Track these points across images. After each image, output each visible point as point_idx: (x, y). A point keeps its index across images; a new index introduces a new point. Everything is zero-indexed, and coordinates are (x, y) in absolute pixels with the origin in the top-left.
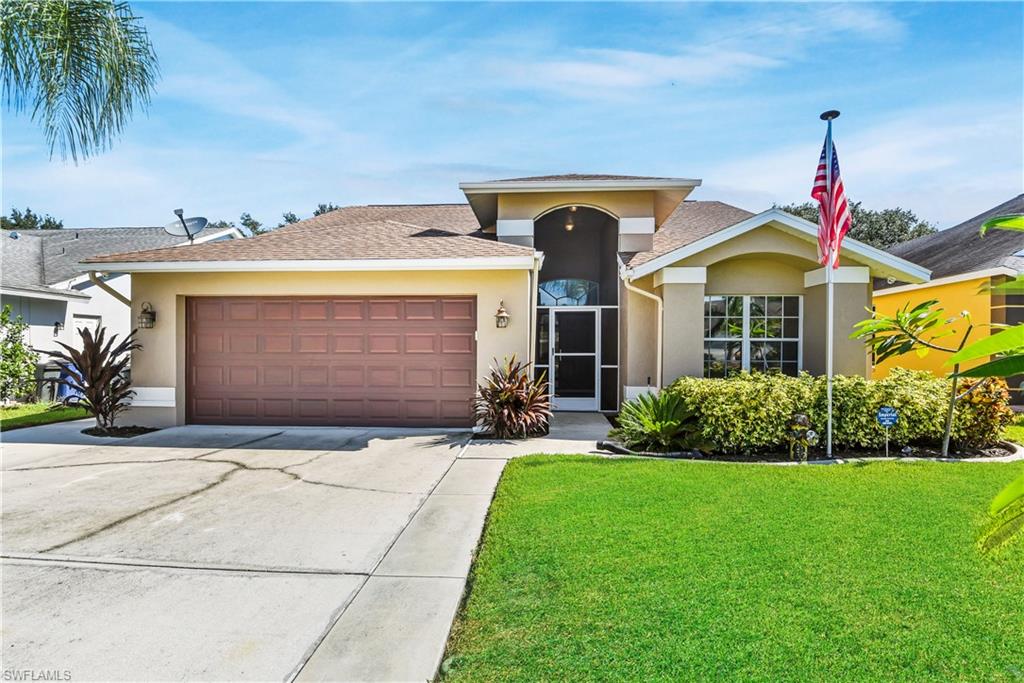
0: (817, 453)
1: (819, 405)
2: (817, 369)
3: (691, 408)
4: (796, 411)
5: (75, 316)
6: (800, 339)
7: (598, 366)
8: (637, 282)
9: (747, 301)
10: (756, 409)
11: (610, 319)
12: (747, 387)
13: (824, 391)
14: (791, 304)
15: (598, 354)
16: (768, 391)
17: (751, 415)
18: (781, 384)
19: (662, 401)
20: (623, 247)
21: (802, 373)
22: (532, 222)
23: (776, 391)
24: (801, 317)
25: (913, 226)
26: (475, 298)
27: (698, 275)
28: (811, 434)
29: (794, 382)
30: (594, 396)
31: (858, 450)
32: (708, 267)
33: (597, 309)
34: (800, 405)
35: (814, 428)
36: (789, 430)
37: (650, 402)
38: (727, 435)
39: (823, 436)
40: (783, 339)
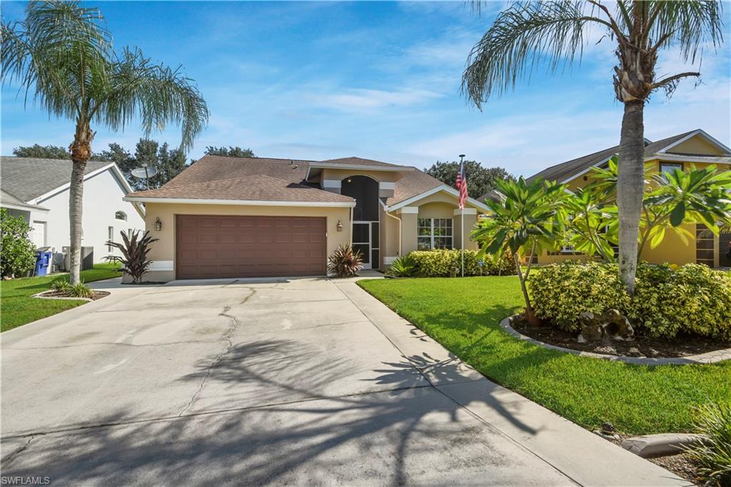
0: (459, 275)
1: (459, 259)
2: (458, 247)
3: (417, 262)
4: (452, 262)
5: (35, 222)
6: (452, 237)
7: (371, 249)
8: (392, 213)
9: (432, 220)
10: (439, 261)
11: (375, 227)
12: (436, 253)
13: (461, 254)
14: (449, 222)
15: (370, 243)
16: (443, 255)
17: (438, 263)
18: (447, 253)
19: (405, 261)
20: (381, 195)
21: (454, 249)
22: (340, 181)
23: (445, 254)
24: (453, 227)
25: (505, 177)
26: (325, 218)
27: (415, 210)
28: (457, 269)
29: (451, 252)
30: (369, 262)
31: (472, 275)
32: (419, 207)
33: (370, 223)
34: (453, 260)
35: (458, 267)
36: (450, 269)
37: (400, 261)
38: (430, 270)
39: (461, 270)
40: (446, 236)
